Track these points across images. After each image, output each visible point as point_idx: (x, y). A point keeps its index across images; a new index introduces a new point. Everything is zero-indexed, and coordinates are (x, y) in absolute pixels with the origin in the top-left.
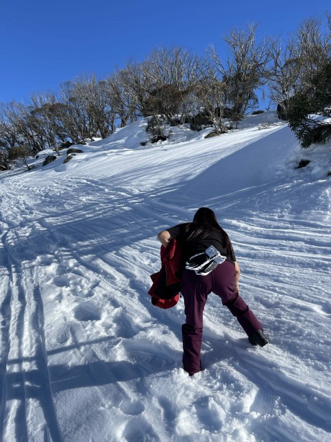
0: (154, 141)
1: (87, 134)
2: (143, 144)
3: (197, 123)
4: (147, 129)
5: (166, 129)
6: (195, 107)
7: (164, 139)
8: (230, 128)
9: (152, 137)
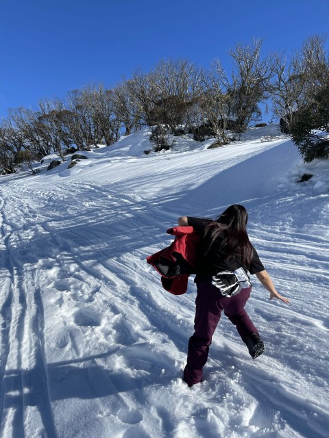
0: (157, 150)
1: (91, 141)
2: (147, 152)
3: (201, 134)
4: (151, 138)
5: (170, 139)
6: (199, 118)
7: (167, 148)
8: (233, 140)
9: (155, 146)
